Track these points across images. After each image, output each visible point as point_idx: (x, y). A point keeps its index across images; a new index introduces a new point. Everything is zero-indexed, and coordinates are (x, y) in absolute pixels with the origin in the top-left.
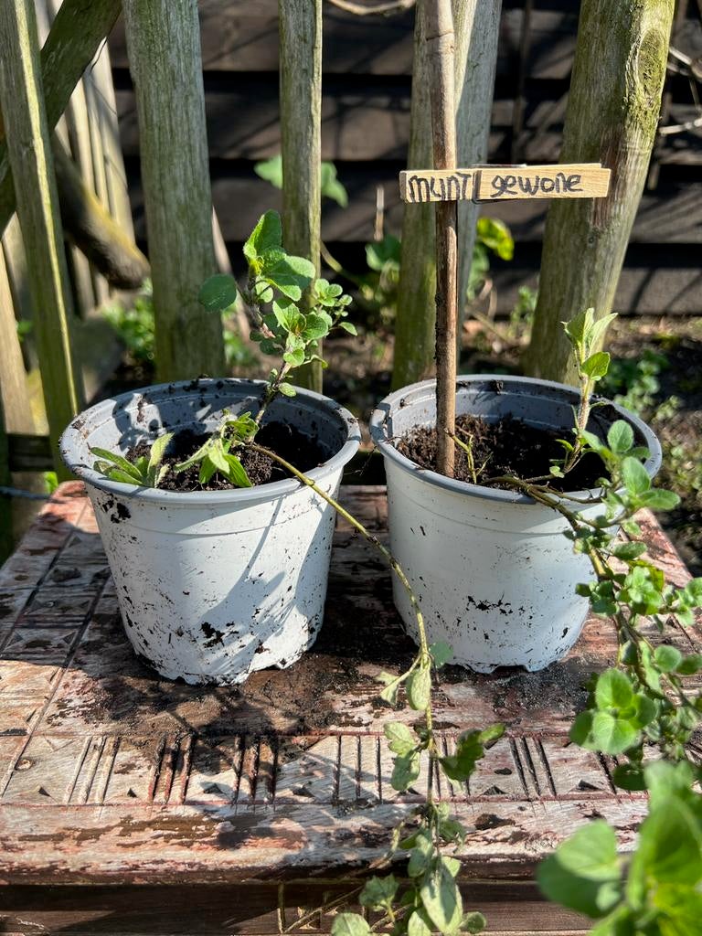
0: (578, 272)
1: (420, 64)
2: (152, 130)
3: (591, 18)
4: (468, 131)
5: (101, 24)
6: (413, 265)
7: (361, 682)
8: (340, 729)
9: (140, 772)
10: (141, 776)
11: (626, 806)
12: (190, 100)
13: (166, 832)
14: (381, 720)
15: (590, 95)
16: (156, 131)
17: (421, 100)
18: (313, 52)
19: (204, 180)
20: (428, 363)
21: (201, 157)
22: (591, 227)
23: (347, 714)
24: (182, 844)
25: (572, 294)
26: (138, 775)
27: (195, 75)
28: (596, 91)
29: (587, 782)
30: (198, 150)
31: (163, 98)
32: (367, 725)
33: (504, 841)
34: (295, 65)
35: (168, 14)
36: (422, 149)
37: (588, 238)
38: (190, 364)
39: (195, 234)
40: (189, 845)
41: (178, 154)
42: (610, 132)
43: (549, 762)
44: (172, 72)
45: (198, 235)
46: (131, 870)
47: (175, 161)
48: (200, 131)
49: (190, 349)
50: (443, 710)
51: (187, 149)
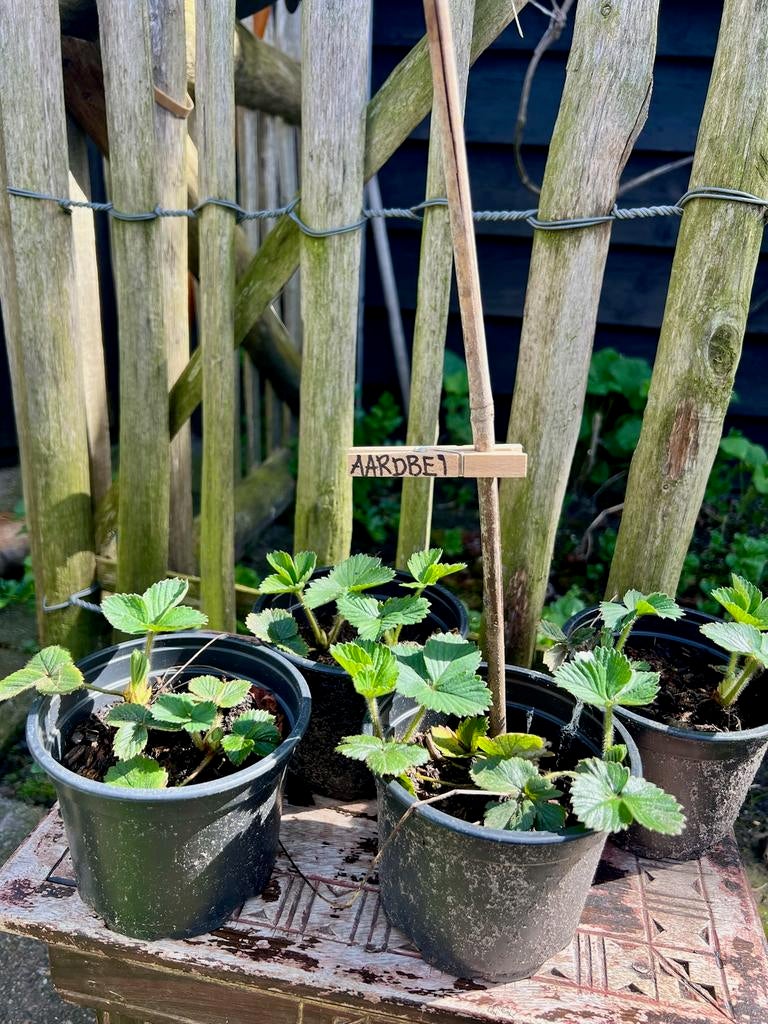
0: (653, 512)
2: (312, 360)
3: (673, 310)
4: (565, 386)
5: (285, 272)
11: (584, 996)
12: (344, 339)
13: (220, 939)
15: (668, 370)
16: (315, 360)
17: (525, 361)
22: (665, 477)
24: (229, 950)
28: (674, 368)
29: (559, 970)
31: (323, 337)
33: (473, 1001)
34: (426, 326)
35: (333, 277)
36: (524, 397)
37: (662, 486)
40: (234, 952)
41: (330, 379)
42: (683, 403)
44: (332, 319)
46: (189, 961)
47: (327, 384)
48: (350, 362)
51: (337, 375)
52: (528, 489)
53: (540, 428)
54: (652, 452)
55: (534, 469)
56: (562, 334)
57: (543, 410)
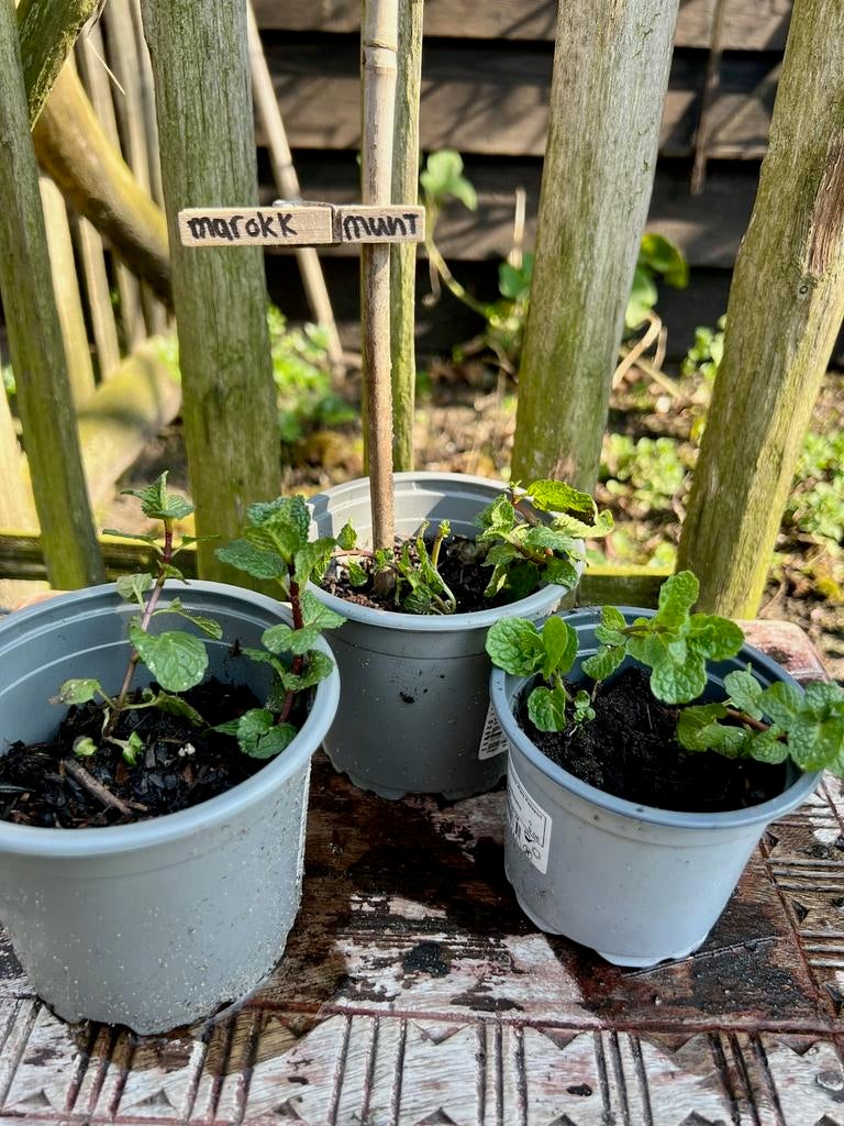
0: (781, 334)
1: (567, 28)
2: (177, 119)
4: (632, 129)
6: (546, 319)
7: (391, 928)
8: (353, 1005)
9: (61, 1062)
10: (59, 1071)
14: (413, 992)
15: (813, 80)
16: (182, 119)
17: (567, 82)
18: (411, 8)
19: (251, 191)
20: (562, 455)
21: (246, 160)
22: (805, 271)
23: (364, 979)
25: (770, 365)
26: (57, 1067)
27: (237, 39)
28: (825, 73)
30: (242, 148)
31: (192, 72)
32: (392, 999)
36: (566, 152)
37: (799, 287)
38: (230, 449)
39: (238, 269)
41: (213, 154)
43: (648, 1077)
44: (205, 35)
45: (242, 271)
47: (210, 164)
49: (231, 428)
50: (503, 978)
51: (226, 147)
52: (576, 318)
53: (593, 208)
54: (781, 233)
55: (585, 283)
56: (631, 26)
57: (600, 175)
